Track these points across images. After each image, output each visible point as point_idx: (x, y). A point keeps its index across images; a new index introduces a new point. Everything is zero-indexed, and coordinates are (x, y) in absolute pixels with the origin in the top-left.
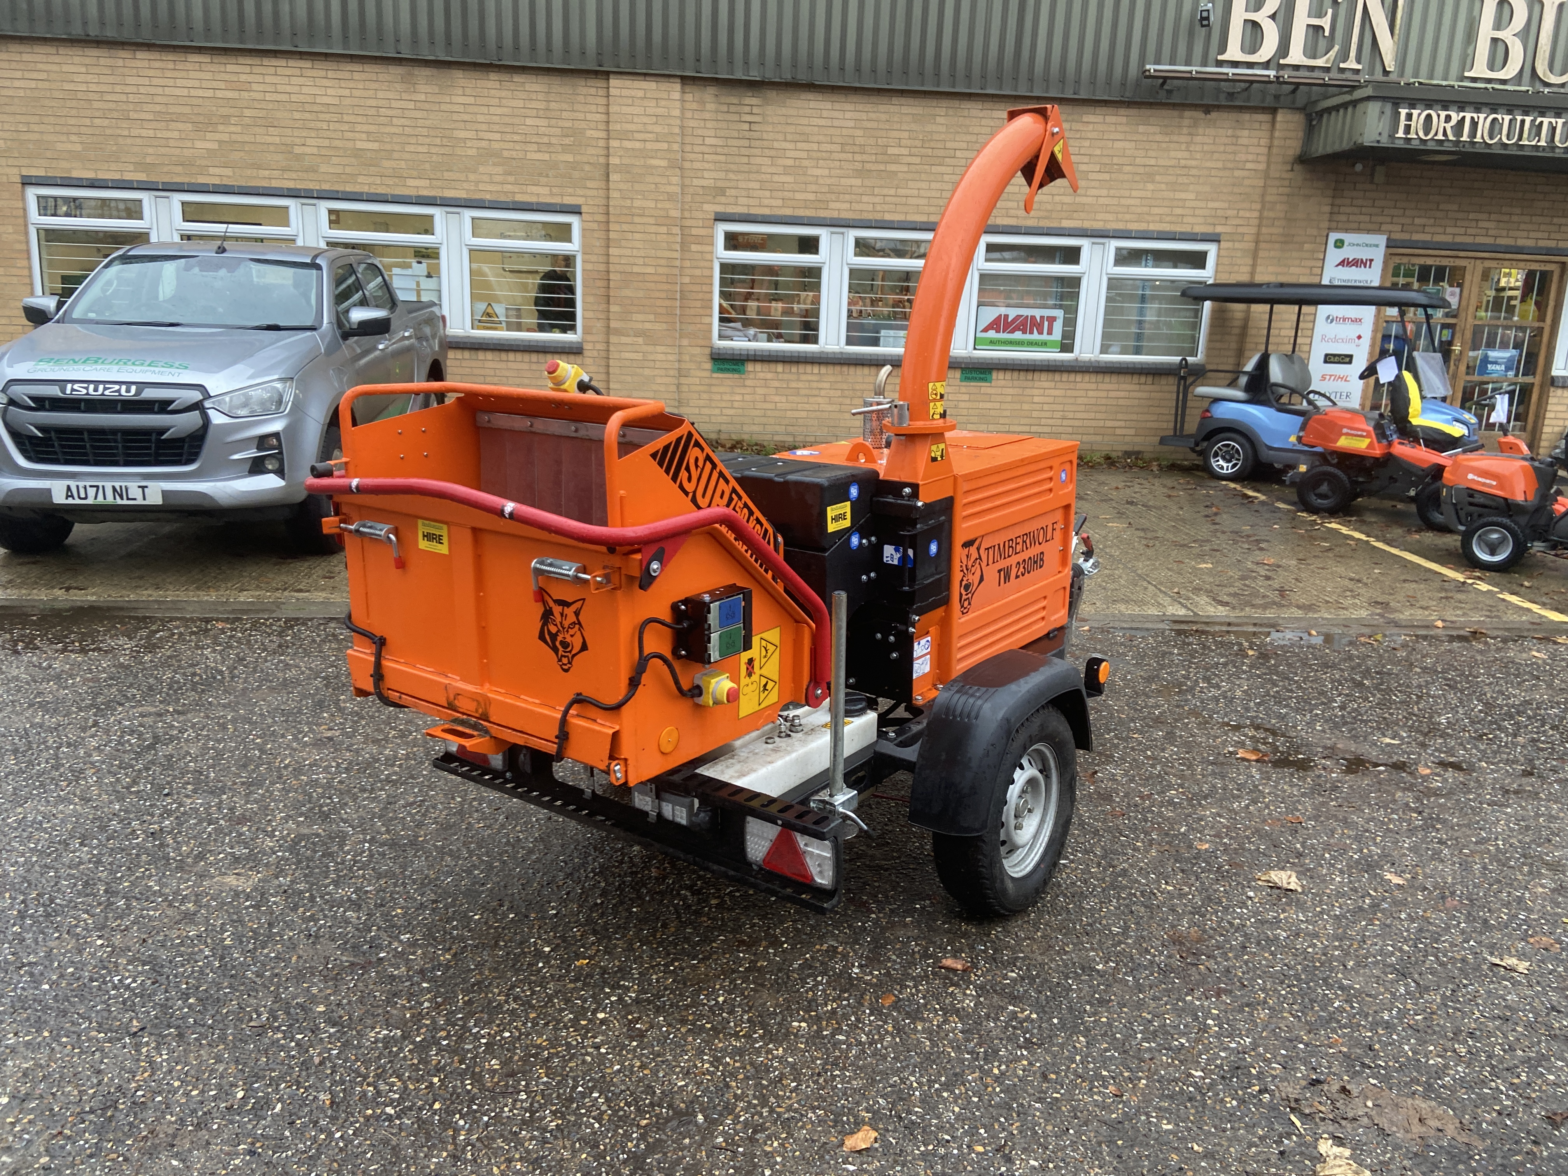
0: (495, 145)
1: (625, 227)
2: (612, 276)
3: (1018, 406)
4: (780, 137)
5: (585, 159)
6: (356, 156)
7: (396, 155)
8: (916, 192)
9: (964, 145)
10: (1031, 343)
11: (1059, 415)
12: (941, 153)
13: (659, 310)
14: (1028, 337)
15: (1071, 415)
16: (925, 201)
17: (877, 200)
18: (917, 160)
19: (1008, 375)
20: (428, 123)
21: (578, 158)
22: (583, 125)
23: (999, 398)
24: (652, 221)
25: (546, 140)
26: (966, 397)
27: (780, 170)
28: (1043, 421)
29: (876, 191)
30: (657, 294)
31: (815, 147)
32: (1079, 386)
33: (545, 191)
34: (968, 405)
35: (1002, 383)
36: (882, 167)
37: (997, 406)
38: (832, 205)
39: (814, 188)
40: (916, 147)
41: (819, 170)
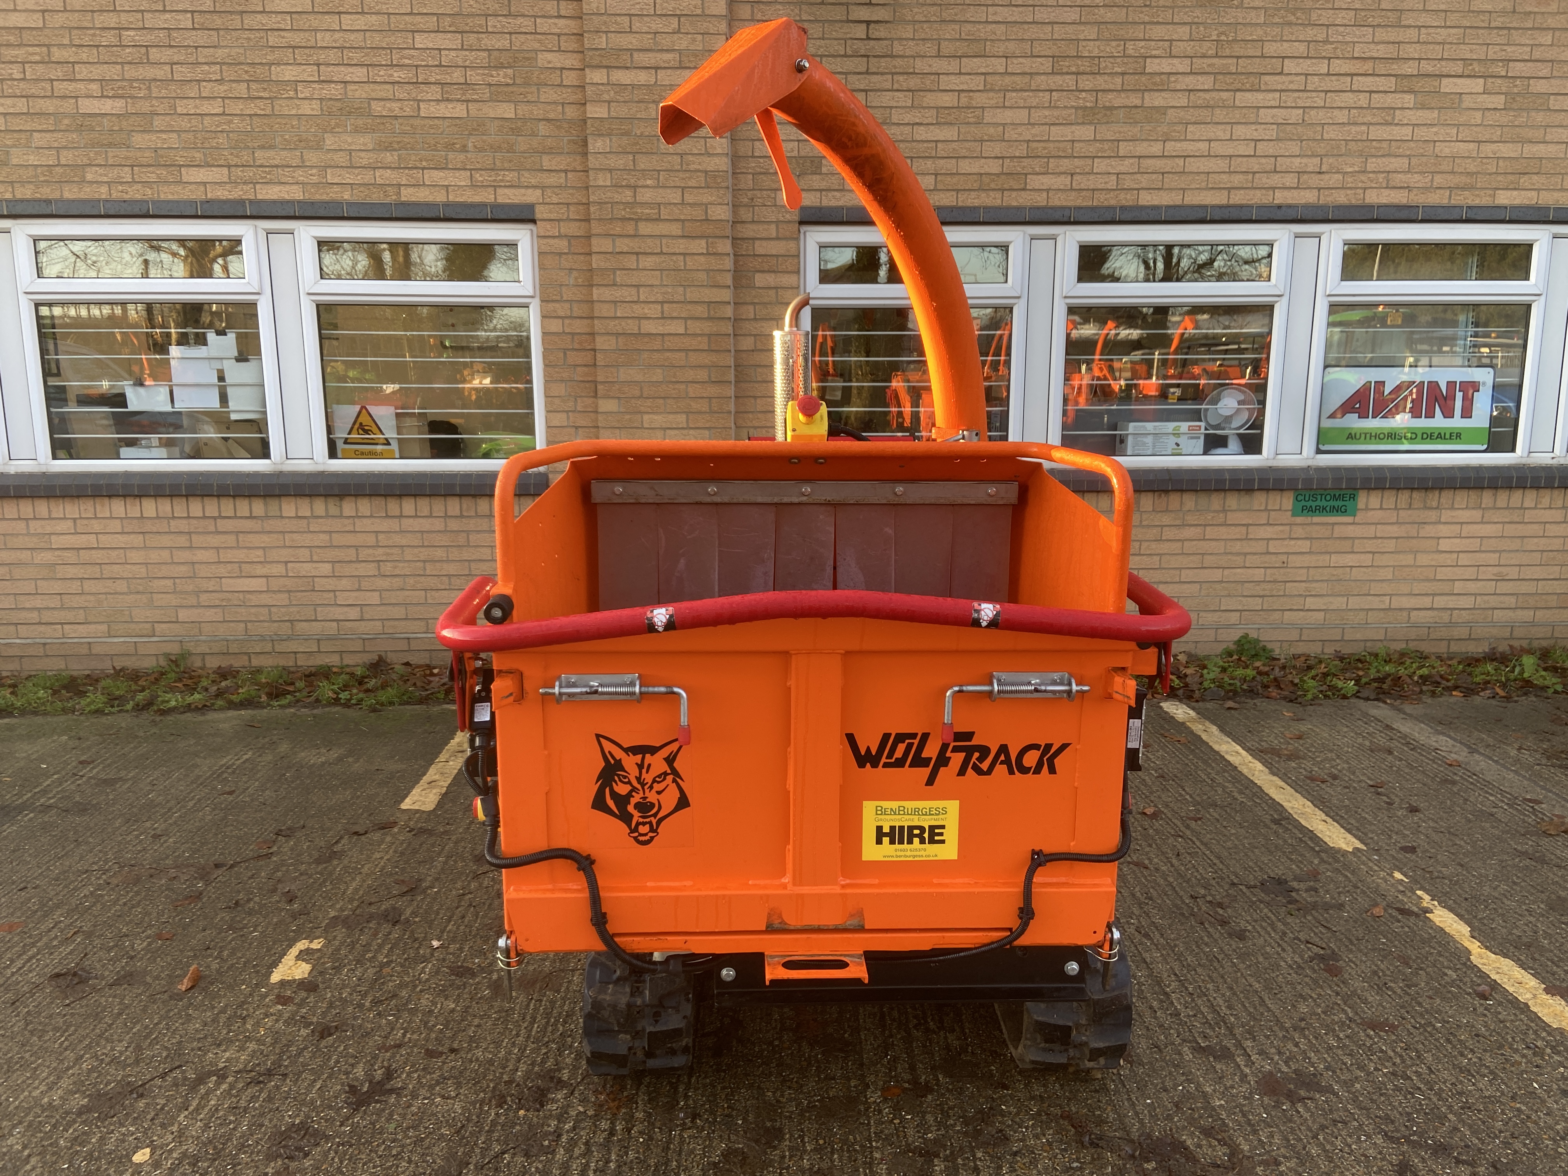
0: (359, 93)
1: (623, 245)
2: (601, 343)
3: (1408, 559)
4: (929, 48)
5: (538, 112)
6: (80, 129)
7: (158, 122)
8: (1203, 146)
9: (1302, 48)
10: (1430, 436)
11: (1490, 572)
12: (1256, 66)
13: (695, 406)
14: (1423, 423)
15: (1513, 573)
16: (1222, 165)
17: (1126, 166)
18: (1207, 82)
19: (1390, 498)
20: (220, 53)
21: (524, 110)
22: (532, 43)
23: (1370, 545)
24: (675, 229)
25: (457, 76)
26: (1305, 546)
27: (930, 116)
28: (1458, 587)
29: (1124, 148)
30: (690, 375)
31: (999, 65)
32: (1529, 516)
33: (461, 179)
34: (1307, 560)
35: (1378, 515)
36: (1135, 100)
37: (1367, 559)
38: (1034, 182)
39: (997, 149)
40: (1204, 56)
41: (1008, 113)
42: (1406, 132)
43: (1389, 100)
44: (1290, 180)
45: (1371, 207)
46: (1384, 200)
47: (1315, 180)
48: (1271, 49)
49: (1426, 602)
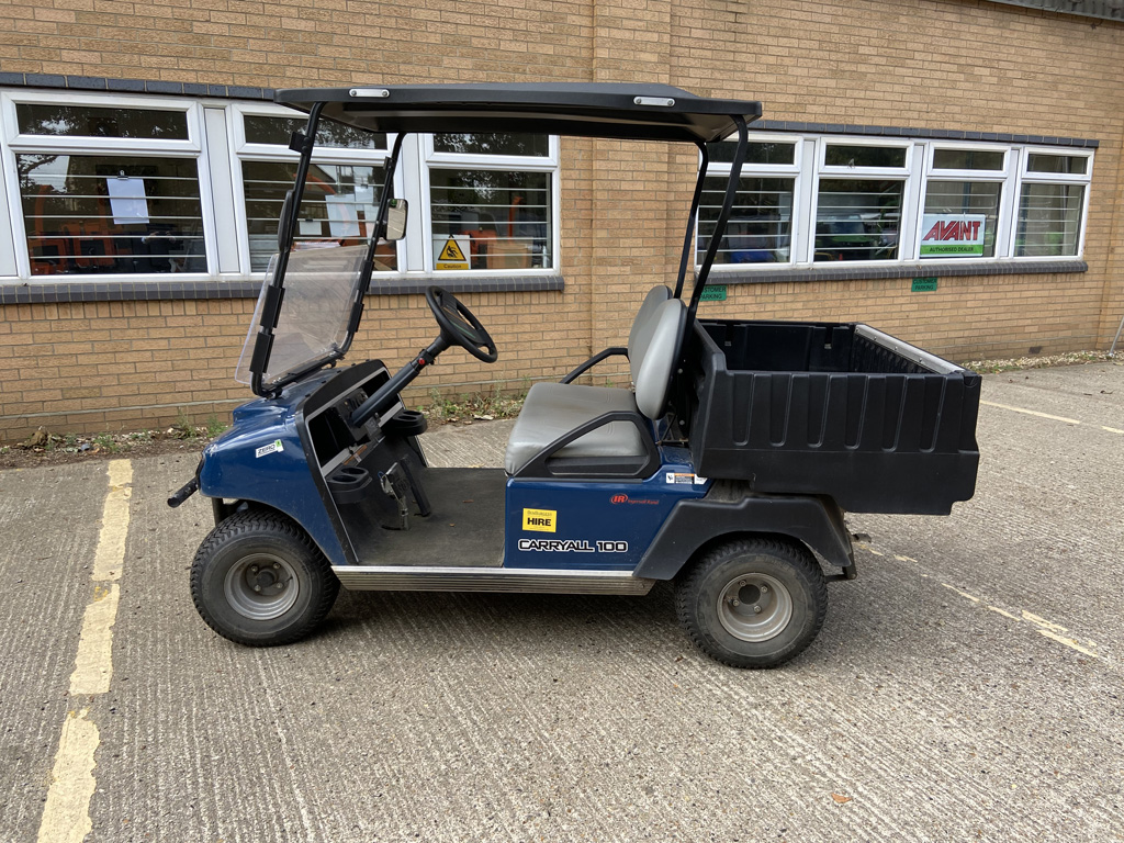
3: (955, 312)
4: (763, 30)
8: (881, 95)
9: (921, 47)
11: (984, 318)
12: (903, 54)
13: (647, 233)
14: (959, 243)
15: (994, 317)
16: (889, 105)
18: (883, 61)
19: (949, 282)
21: (558, 50)
23: (941, 306)
26: (916, 307)
27: (764, 69)
28: (973, 325)
29: (849, 93)
31: (795, 43)
32: (1000, 288)
34: (916, 314)
35: (945, 290)
36: (853, 67)
37: (940, 313)
38: (810, 109)
39: (793, 89)
40: (883, 47)
41: (799, 70)
42: (959, 93)
43: (954, 77)
44: (915, 115)
45: (946, 131)
46: (951, 128)
47: (925, 116)
48: (910, 46)
49: (961, 334)
